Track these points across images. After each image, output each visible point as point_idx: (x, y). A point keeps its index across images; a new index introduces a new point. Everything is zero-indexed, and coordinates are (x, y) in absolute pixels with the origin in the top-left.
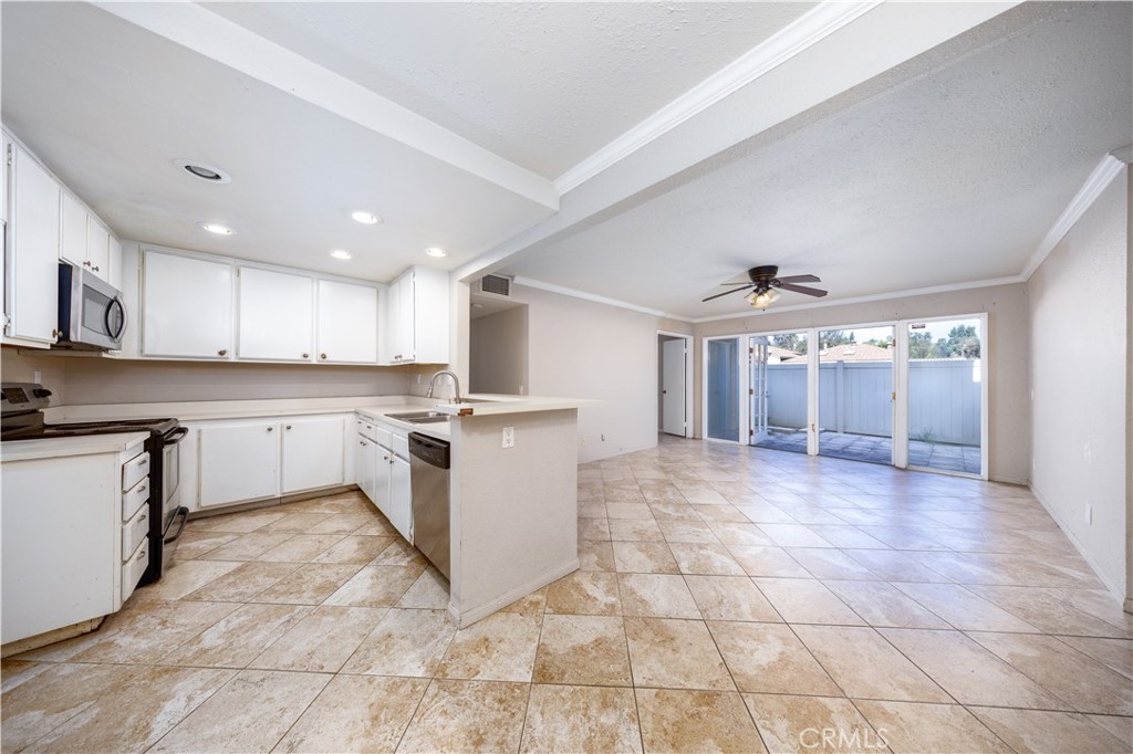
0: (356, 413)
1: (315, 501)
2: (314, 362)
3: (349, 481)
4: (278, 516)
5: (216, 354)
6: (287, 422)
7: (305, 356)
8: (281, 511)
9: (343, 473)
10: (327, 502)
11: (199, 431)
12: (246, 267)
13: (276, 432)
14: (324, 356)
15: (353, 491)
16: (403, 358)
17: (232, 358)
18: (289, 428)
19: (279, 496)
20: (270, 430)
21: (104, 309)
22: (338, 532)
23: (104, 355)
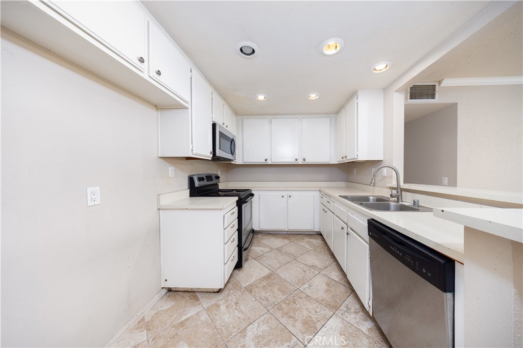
0: (320, 191)
1: (301, 236)
2: (300, 163)
3: (317, 229)
4: (286, 241)
5: (264, 161)
6: (290, 193)
7: (296, 160)
8: (288, 239)
9: (314, 224)
10: (307, 239)
11: (259, 195)
12: (273, 118)
13: (285, 198)
14: (304, 160)
15: (319, 234)
16: (348, 158)
17: (269, 162)
18: (290, 197)
19: (286, 230)
20: (283, 197)
21: (230, 143)
22: (313, 267)
23: (232, 163)
